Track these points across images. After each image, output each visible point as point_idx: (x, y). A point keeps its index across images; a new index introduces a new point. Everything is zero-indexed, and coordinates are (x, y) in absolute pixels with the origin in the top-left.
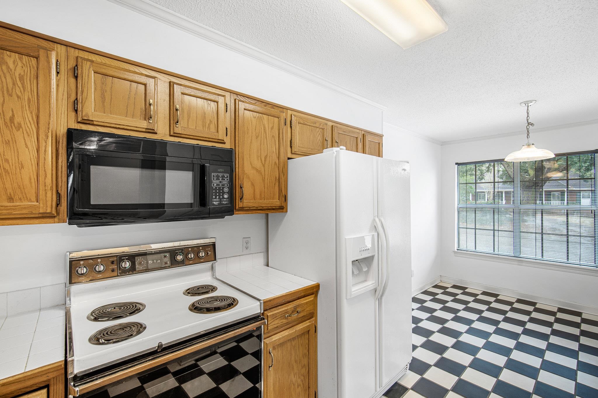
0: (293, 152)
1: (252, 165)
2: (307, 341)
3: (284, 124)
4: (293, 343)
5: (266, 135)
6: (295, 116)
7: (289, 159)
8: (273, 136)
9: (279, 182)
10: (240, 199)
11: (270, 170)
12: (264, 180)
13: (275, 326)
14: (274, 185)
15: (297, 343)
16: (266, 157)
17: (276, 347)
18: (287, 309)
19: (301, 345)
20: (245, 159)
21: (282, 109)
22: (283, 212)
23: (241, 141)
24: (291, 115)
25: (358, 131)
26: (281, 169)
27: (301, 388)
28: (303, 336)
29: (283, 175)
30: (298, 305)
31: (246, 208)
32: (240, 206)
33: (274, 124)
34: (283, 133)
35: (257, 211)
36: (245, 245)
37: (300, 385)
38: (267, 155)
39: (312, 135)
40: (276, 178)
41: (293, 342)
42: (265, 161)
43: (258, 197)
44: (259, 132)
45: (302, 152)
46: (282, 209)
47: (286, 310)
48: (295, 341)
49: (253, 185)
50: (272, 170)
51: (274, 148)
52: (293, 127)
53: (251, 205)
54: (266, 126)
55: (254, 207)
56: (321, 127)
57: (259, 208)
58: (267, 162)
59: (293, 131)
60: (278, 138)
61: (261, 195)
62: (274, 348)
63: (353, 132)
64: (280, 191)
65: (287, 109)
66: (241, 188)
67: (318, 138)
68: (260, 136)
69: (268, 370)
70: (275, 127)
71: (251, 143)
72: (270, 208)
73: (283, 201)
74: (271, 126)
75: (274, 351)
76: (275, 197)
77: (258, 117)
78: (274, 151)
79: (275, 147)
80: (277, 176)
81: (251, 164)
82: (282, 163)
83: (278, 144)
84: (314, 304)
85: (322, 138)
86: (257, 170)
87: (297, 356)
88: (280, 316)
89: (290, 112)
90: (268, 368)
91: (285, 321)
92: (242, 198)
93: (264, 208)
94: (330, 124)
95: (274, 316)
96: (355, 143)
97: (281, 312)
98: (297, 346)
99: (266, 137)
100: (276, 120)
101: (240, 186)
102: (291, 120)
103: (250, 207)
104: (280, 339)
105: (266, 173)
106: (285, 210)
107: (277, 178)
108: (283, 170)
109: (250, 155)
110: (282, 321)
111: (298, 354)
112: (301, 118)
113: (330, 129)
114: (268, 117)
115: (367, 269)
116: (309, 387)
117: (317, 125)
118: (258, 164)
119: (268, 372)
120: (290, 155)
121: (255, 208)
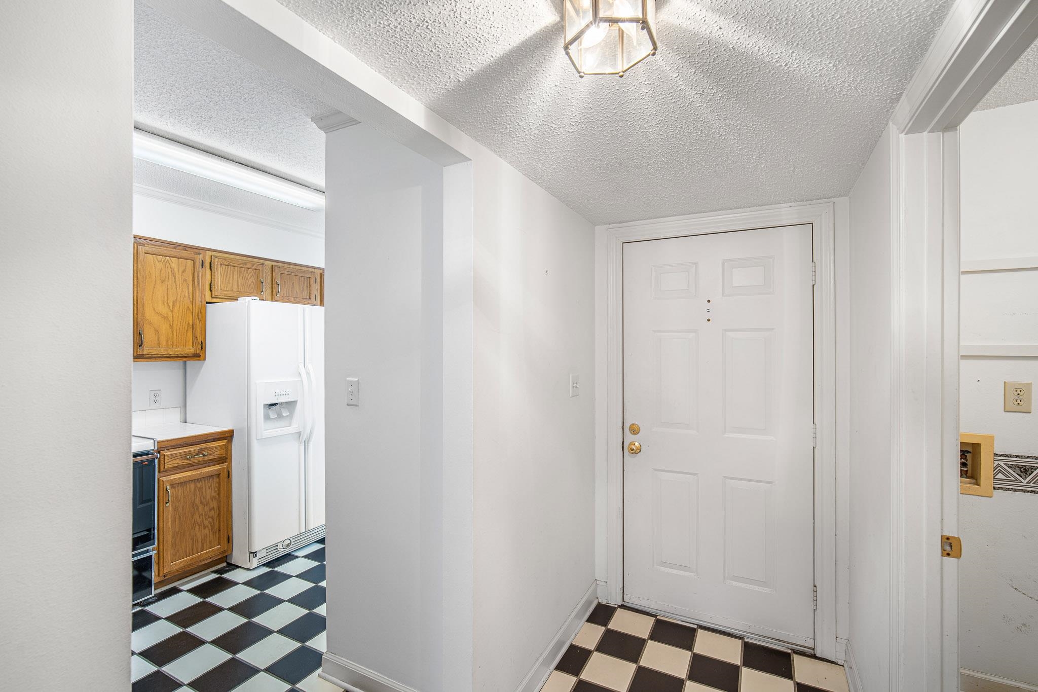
0: (213, 296)
1: (155, 311)
2: (217, 485)
3: (201, 267)
4: (199, 485)
5: (175, 278)
6: (216, 257)
7: (207, 303)
8: (185, 280)
9: (193, 328)
10: (139, 347)
11: (181, 315)
12: (171, 326)
13: (175, 465)
14: (187, 331)
15: (203, 485)
16: (175, 302)
17: (175, 486)
18: (190, 451)
19: (209, 488)
20: (146, 305)
21: (197, 251)
22: (199, 360)
23: (141, 286)
24: (211, 256)
25: (313, 270)
26: (196, 315)
27: (209, 530)
28: (211, 479)
29: (198, 321)
30: (204, 448)
31: (148, 356)
32: (138, 354)
33: (186, 267)
34: (198, 276)
35: (162, 359)
36: (153, 398)
37: (207, 526)
38: (176, 300)
39: (241, 277)
40: (189, 323)
41: (197, 483)
42: (174, 306)
43: (164, 344)
44: (165, 277)
45: (227, 296)
46: (198, 356)
47: (188, 451)
48: (201, 483)
49: (157, 331)
50: (183, 315)
51: (187, 293)
52: (213, 270)
53: (152, 352)
54: (176, 270)
55: (159, 354)
56: (254, 267)
57: (165, 356)
58: (177, 308)
59: (213, 273)
60: (191, 282)
61: (167, 341)
62: (172, 486)
63: (304, 272)
64: (195, 337)
65: (206, 250)
66: (140, 334)
67: (251, 280)
68: (167, 280)
69: (165, 506)
70: (187, 270)
71: (154, 287)
72: (180, 355)
73: (199, 349)
74: (181, 269)
75: (173, 490)
76: (187, 343)
77: (164, 261)
78: (187, 295)
79: (187, 291)
80: (191, 322)
81: (154, 309)
82: (197, 308)
83: (192, 288)
84: (228, 449)
85: (256, 279)
86: (162, 316)
87: (204, 497)
88: (180, 457)
89: (209, 253)
90: (165, 504)
91: (186, 462)
92: (141, 345)
93: (172, 355)
94: (270, 263)
95: (173, 457)
96: (307, 284)
97: (180, 453)
98: (204, 487)
99: (175, 281)
100: (190, 263)
101: (138, 333)
102: (211, 261)
103: (152, 355)
104: (180, 478)
105: (175, 319)
106: (201, 358)
107: (191, 324)
108: (198, 315)
109: (152, 300)
110: (182, 461)
111: (205, 496)
112: (225, 259)
113: (269, 270)
114: (178, 260)
115: (288, 414)
116: (219, 530)
117: (249, 266)
118: (164, 310)
119: (165, 508)
120: (209, 299)
121: (159, 356)
